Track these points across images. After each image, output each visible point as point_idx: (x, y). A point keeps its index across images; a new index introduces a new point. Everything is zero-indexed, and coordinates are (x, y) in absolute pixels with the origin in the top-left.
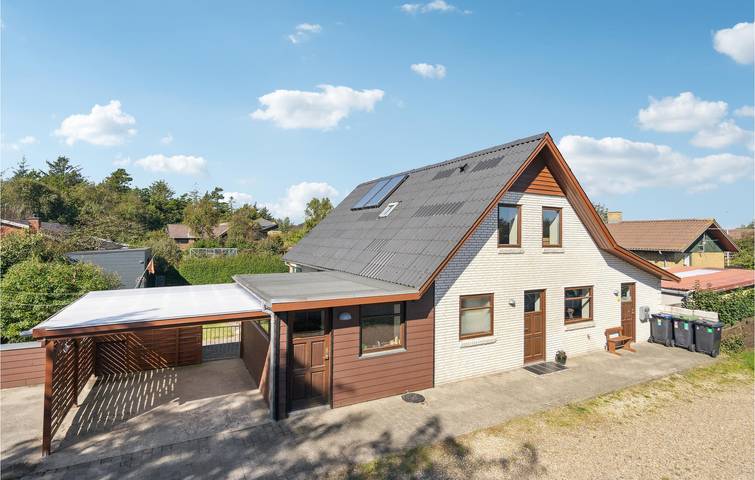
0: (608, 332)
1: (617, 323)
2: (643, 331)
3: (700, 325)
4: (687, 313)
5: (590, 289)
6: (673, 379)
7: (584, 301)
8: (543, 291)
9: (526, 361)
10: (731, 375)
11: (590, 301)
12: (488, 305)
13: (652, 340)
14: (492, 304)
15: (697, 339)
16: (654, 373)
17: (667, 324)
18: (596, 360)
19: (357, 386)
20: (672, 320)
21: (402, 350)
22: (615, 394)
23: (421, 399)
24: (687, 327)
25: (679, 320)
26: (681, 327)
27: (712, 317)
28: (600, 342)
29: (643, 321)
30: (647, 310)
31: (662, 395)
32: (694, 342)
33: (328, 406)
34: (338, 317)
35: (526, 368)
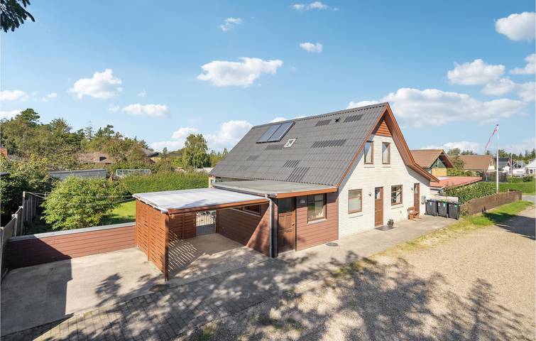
0: (409, 210)
1: (412, 205)
2: (422, 209)
3: (451, 204)
4: (443, 198)
5: (401, 187)
6: (444, 229)
7: (397, 193)
8: (382, 188)
9: (376, 225)
10: (468, 227)
11: (401, 193)
12: (359, 195)
13: (427, 213)
14: (361, 195)
15: (449, 211)
16: (436, 227)
17: (435, 204)
18: (406, 223)
19: (307, 239)
20: (437, 202)
21: (325, 219)
22: (424, 237)
23: (336, 245)
24: (444, 205)
25: (440, 202)
26: (442, 205)
27: (455, 199)
28: (406, 215)
29: (423, 204)
30: (425, 198)
31: (443, 236)
32: (448, 213)
33: (294, 250)
34: (299, 202)
35: (376, 229)
